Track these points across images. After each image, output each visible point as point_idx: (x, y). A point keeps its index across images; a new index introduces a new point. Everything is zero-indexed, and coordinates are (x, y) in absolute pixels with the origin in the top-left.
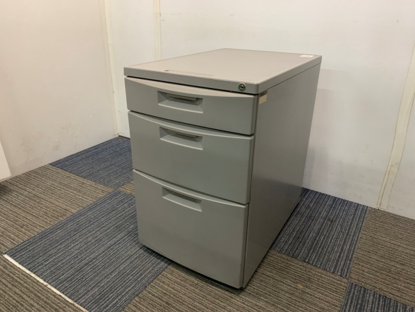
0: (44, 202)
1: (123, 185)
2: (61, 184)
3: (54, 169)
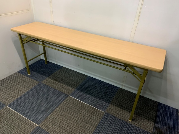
0: (17, 87)
1: (43, 80)
2: (22, 80)
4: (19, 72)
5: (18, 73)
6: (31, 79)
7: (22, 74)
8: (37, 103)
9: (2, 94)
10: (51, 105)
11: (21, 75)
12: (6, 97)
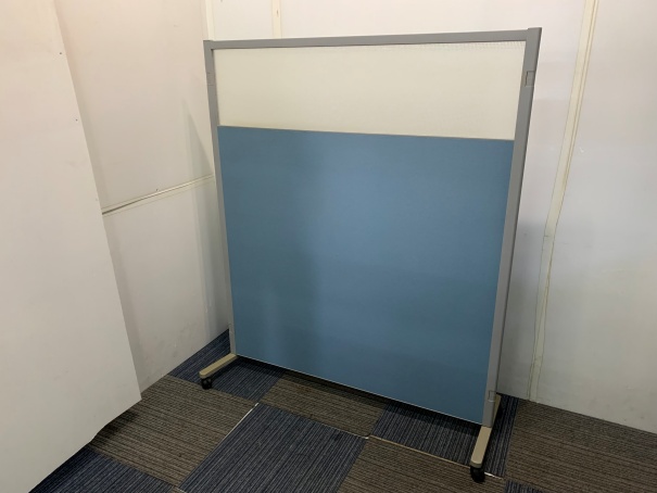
0: (187, 424)
1: (263, 395)
2: (195, 400)
3: (177, 380)
4: (176, 372)
5: (172, 378)
6: (226, 395)
7: (186, 379)
8: (274, 472)
9: (148, 451)
10: (321, 474)
11: (185, 382)
12: (163, 457)
